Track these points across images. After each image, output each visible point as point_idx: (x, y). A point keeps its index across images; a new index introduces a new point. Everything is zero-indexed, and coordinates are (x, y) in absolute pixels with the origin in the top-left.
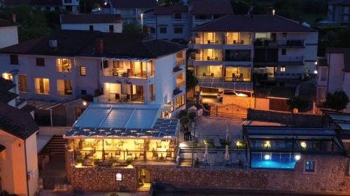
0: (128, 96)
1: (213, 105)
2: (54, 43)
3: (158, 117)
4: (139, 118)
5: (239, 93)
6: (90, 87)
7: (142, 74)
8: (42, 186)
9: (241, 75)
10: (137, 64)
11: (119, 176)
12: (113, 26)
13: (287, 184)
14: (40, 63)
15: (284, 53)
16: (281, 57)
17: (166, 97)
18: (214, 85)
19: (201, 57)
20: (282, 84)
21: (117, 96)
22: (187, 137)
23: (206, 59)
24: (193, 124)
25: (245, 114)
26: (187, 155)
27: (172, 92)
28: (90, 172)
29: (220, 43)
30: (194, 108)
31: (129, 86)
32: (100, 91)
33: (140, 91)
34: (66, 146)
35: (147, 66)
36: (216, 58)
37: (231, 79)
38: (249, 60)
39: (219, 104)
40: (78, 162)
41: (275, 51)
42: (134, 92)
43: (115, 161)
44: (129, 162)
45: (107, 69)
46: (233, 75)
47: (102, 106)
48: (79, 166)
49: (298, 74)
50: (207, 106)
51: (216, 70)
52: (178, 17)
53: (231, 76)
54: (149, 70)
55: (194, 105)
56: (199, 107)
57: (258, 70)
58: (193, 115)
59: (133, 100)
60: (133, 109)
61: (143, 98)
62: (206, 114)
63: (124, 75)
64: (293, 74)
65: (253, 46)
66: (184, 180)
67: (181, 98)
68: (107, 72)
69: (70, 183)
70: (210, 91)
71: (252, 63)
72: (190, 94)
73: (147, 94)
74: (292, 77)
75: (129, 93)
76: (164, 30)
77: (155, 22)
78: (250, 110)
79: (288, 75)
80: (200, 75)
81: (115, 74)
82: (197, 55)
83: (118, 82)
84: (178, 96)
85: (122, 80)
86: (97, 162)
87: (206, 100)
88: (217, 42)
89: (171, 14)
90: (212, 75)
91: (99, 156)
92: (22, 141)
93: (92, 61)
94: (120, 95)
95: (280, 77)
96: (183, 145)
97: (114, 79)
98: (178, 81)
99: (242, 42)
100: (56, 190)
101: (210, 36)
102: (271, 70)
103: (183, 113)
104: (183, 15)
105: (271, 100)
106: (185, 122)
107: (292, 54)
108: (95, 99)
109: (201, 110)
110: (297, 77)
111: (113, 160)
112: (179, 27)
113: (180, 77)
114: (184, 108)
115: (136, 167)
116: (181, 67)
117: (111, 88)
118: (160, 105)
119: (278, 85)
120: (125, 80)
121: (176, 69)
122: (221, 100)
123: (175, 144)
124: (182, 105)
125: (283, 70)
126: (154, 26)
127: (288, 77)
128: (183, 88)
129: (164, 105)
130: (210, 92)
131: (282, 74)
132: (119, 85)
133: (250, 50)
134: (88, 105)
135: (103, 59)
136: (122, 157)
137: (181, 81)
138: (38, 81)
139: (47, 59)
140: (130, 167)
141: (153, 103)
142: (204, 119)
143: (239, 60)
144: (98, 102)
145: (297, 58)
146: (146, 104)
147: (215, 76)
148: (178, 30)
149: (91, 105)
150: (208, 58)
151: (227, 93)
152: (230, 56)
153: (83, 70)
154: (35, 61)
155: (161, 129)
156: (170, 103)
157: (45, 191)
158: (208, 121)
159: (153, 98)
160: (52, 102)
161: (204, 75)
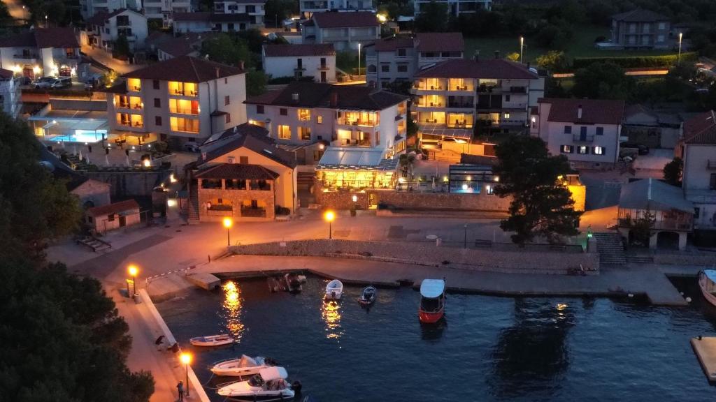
0: (357, 141)
1: (431, 151)
2: (296, 96)
3: (382, 157)
4: (366, 158)
5: (458, 139)
6: (326, 134)
7: (369, 123)
8: (299, 205)
9: (465, 121)
10: (364, 115)
11: (355, 198)
12: (325, 59)
13: (475, 204)
14: (284, 112)
15: (508, 99)
16: (505, 104)
17: (389, 142)
18: (435, 132)
19: (424, 102)
20: (506, 131)
21: (348, 141)
22: (405, 174)
23: (429, 106)
24: (412, 166)
25: (458, 159)
26: (405, 187)
27: (393, 138)
28: (334, 195)
29: (443, 89)
30: (414, 152)
31: (358, 132)
32: (334, 137)
33: (367, 137)
34: (316, 177)
35: (373, 116)
36: (440, 105)
37: (454, 126)
38: (472, 106)
39: (438, 150)
40: (326, 187)
41: (500, 97)
42: (362, 138)
43: (352, 187)
44: (362, 188)
45: (340, 119)
46: (457, 121)
47: (336, 149)
48: (326, 191)
49: (521, 121)
50: (426, 151)
51: (439, 117)
52: (402, 53)
53: (455, 122)
54: (375, 120)
55: (414, 150)
56: (418, 152)
57: (483, 116)
58: (412, 159)
59: (362, 145)
60: (362, 151)
61: (370, 143)
62: (424, 158)
63: (355, 124)
64: (516, 121)
65: (475, 93)
66: (401, 201)
67: (402, 144)
68: (340, 121)
69: (319, 203)
70: (433, 137)
71: (474, 110)
72: (412, 141)
73: (373, 140)
74: (514, 124)
75: (358, 139)
76: (386, 68)
77: (376, 59)
78: (463, 156)
79: (511, 121)
80: (423, 121)
81: (346, 123)
82: (420, 100)
83: (351, 130)
84: (399, 143)
85: (353, 128)
86: (339, 188)
87: (426, 147)
88: (440, 88)
89: (395, 51)
90: (436, 121)
91: (339, 184)
92: (292, 170)
93: (328, 111)
94: (351, 141)
95: (504, 124)
96: (402, 180)
97: (346, 126)
98: (400, 128)
99: (466, 88)
100: (309, 208)
101: (434, 83)
102: (496, 116)
103: (403, 157)
104: (408, 51)
105: (486, 147)
106: (405, 163)
107: (515, 101)
108: (331, 143)
109: (420, 155)
110: (521, 124)
111: (349, 188)
112: (403, 65)
113: (402, 125)
114: (404, 152)
115: (367, 192)
116: (402, 116)
117: (343, 134)
118: (384, 149)
119: (502, 132)
120: (354, 127)
121: (398, 118)
122: (440, 147)
123: (395, 176)
124: (403, 150)
125: (507, 116)
126: (375, 64)
127: (510, 124)
128: (404, 135)
129: (387, 149)
130: (433, 139)
131: (505, 120)
132: (350, 132)
133: (473, 97)
134: (325, 149)
135: (338, 110)
136: (356, 186)
137: (402, 128)
138: (280, 127)
139: (290, 110)
140: (363, 191)
141: (377, 147)
142: (422, 162)
143: (462, 107)
144: (334, 146)
145: (520, 105)
146: (372, 147)
147: (438, 123)
148: (402, 68)
149: (328, 148)
150: (432, 104)
151: (447, 140)
152: (454, 103)
153: (320, 118)
154: (279, 111)
155: (385, 166)
156: (392, 148)
157: (302, 208)
158: (425, 164)
159: (378, 143)
160: (294, 145)
161: (427, 121)
